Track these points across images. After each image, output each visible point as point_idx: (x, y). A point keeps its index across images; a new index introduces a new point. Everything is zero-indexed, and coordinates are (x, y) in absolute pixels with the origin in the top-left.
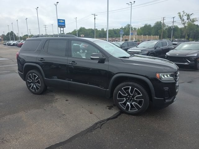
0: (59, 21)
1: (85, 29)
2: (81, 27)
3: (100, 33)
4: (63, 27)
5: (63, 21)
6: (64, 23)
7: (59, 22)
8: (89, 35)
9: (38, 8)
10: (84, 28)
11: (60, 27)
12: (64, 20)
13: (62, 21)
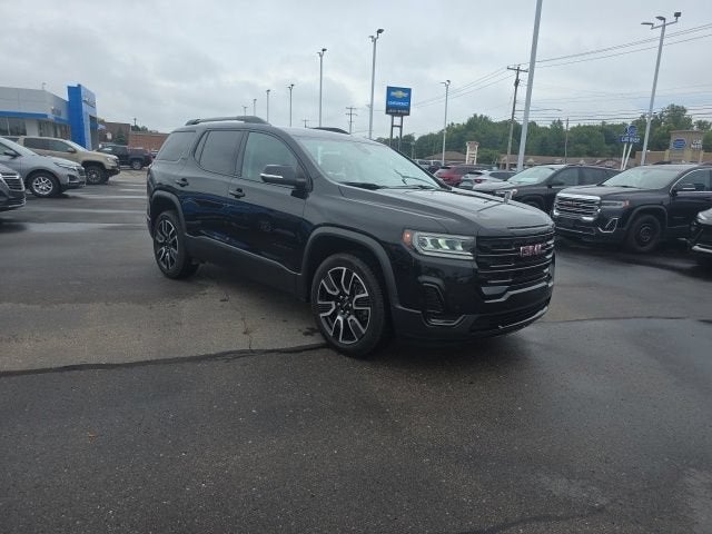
0: (393, 94)
1: (490, 123)
2: (475, 116)
3: (544, 139)
4: (402, 115)
5: (405, 95)
6: (408, 99)
7: (389, 98)
8: (501, 143)
9: (324, 50)
10: (486, 118)
11: (393, 115)
12: (408, 91)
13: (400, 94)
